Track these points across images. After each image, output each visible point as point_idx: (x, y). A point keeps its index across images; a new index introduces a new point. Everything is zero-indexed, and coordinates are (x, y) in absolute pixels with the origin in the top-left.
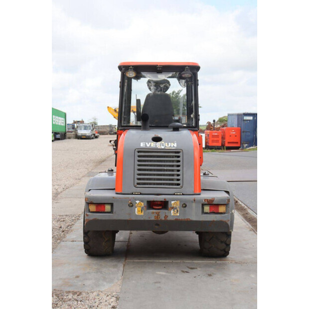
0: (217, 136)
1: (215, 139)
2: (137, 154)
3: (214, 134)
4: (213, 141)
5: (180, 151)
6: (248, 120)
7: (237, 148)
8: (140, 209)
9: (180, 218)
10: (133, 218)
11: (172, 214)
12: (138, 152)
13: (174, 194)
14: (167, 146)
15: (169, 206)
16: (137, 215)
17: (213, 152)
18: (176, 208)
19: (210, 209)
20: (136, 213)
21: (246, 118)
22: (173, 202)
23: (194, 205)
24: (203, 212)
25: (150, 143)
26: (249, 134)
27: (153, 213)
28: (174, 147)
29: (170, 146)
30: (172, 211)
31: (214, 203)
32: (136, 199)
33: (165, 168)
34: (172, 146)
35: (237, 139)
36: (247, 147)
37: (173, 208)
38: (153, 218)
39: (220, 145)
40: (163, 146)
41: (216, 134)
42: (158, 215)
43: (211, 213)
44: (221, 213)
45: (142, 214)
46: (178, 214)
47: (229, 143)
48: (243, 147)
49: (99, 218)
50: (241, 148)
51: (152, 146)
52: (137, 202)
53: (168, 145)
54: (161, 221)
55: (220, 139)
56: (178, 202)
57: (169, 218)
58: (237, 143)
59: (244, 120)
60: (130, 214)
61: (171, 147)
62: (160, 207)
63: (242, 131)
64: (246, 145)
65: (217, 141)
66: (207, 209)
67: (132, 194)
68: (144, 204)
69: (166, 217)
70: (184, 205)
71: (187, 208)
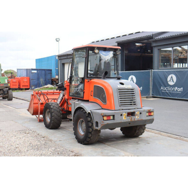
0: (16, 82)
1: (14, 84)
2: (118, 91)
3: (13, 81)
4: (13, 85)
5: (134, 89)
6: (34, 73)
7: (28, 89)
8: (125, 116)
9: (140, 119)
10: (122, 121)
11: (137, 118)
13: (135, 109)
15: (136, 114)
17: (18, 91)
19: (149, 114)
20: (124, 119)
21: (33, 71)
22: (137, 112)
23: (144, 112)
26: (35, 81)
27: (130, 118)
30: (136, 116)
31: (151, 111)
32: (123, 112)
33: (130, 97)
35: (27, 84)
36: (34, 88)
37: (137, 115)
38: (129, 121)
39: (18, 88)
41: (15, 81)
42: (132, 119)
43: (149, 116)
44: (152, 116)
45: (126, 119)
46: (139, 118)
47: (23, 86)
48: (32, 88)
49: (109, 123)
50: (31, 89)
52: (124, 113)
54: (133, 121)
55: (17, 84)
56: (139, 112)
57: (136, 120)
58: (28, 86)
59: (32, 73)
60: (121, 119)
62: (130, 115)
63: (31, 79)
64: (34, 87)
65: (16, 85)
66: (147, 114)
67: (119, 110)
68: (126, 114)
69: (134, 119)
70: (141, 113)
71: (141, 114)
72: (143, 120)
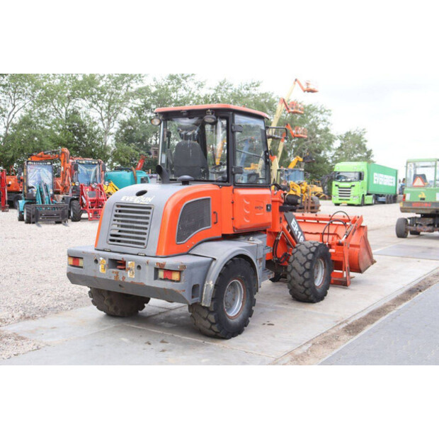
2: (115, 208)
8: (103, 266)
9: (135, 281)
10: (97, 275)
11: (129, 276)
13: (137, 255)
15: (127, 267)
16: (100, 273)
18: (132, 270)
19: (164, 275)
20: (100, 271)
22: (129, 263)
23: (147, 267)
24: (156, 277)
25: (130, 198)
27: (113, 272)
30: (129, 272)
31: (165, 268)
32: (100, 256)
37: (129, 269)
38: (113, 278)
42: (117, 275)
43: (165, 279)
44: (174, 281)
45: (105, 272)
46: (134, 277)
52: (101, 258)
54: (120, 282)
56: (134, 263)
57: (126, 280)
60: (95, 271)
66: (161, 274)
67: (104, 251)
68: (106, 262)
69: (124, 278)
70: (139, 267)
71: (141, 271)
72: (144, 285)
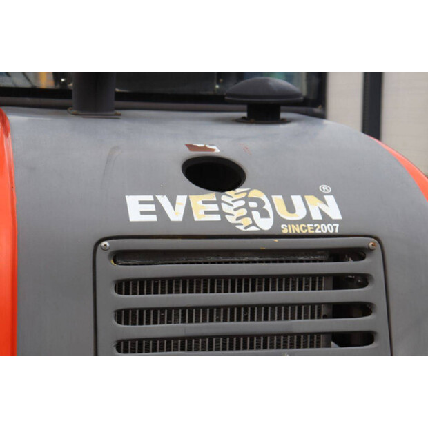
2: (112, 271)
5: (371, 243)
12: (119, 256)
14: (285, 215)
25: (181, 200)
28: (326, 219)
29: (300, 214)
34: (316, 216)
40: (264, 214)
51: (199, 216)
53: (291, 208)
61: (308, 219)
